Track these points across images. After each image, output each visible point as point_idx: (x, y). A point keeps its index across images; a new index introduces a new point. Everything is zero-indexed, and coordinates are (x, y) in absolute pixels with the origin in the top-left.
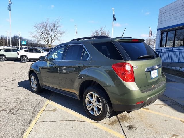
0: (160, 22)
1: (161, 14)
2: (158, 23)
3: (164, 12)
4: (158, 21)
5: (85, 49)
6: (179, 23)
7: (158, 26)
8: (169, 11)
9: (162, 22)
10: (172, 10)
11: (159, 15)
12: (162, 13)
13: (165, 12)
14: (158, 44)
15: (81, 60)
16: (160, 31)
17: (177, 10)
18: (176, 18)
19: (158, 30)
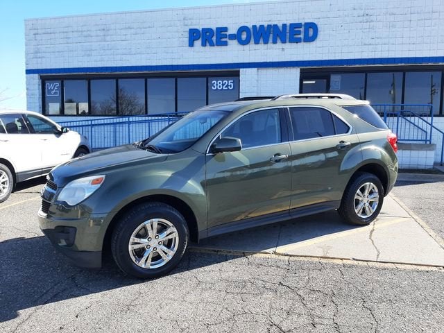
0: (32, 54)
1: (35, 34)
2: (26, 54)
3: (44, 31)
4: (26, 50)
7: (27, 61)
8: (64, 32)
9: (43, 54)
10: (72, 32)
11: (26, 35)
12: (37, 32)
13: (49, 31)
14: (37, 108)
16: (37, 75)
18: (88, 53)
19: (28, 72)
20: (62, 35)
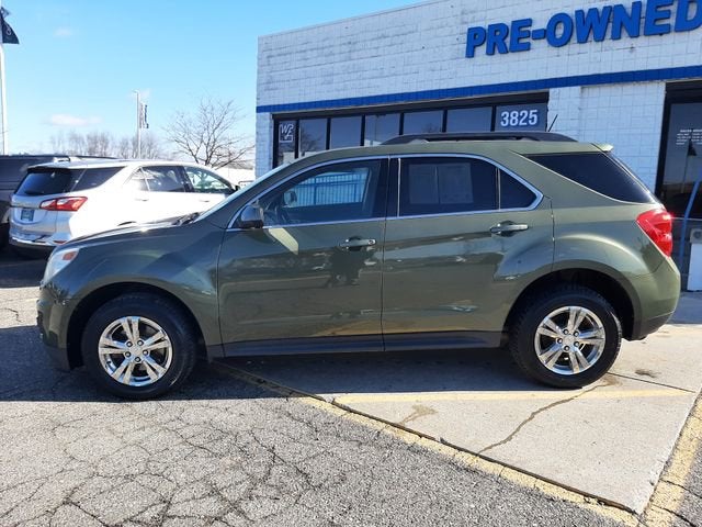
0: (265, 85)
1: (268, 57)
2: (259, 85)
3: (279, 51)
4: (259, 80)
5: (502, 171)
6: (343, 97)
7: (258, 95)
8: (301, 52)
9: (277, 85)
10: (312, 50)
11: (259, 59)
12: (271, 54)
13: (284, 51)
14: (267, 159)
15: (500, 210)
16: (268, 114)
17: (332, 54)
18: (329, 78)
19: (260, 109)
20: (299, 56)
